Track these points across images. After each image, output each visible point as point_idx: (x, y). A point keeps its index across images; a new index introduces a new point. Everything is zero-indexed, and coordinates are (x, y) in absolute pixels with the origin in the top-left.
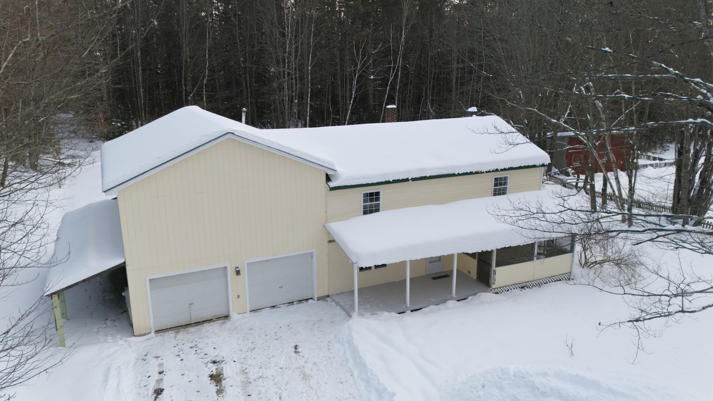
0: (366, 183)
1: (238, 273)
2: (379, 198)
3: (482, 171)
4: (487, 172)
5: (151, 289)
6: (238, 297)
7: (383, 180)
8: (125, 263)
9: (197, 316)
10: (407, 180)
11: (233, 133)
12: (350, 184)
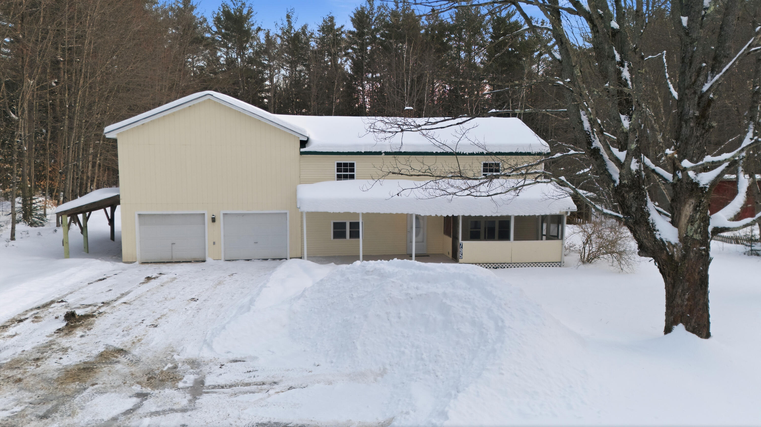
0: (336, 151)
1: (214, 220)
2: (354, 169)
3: (465, 153)
4: (470, 154)
5: (140, 224)
6: (214, 243)
7: (355, 150)
8: (118, 196)
9: (177, 256)
10: (380, 153)
11: (212, 95)
12: (321, 151)
